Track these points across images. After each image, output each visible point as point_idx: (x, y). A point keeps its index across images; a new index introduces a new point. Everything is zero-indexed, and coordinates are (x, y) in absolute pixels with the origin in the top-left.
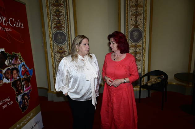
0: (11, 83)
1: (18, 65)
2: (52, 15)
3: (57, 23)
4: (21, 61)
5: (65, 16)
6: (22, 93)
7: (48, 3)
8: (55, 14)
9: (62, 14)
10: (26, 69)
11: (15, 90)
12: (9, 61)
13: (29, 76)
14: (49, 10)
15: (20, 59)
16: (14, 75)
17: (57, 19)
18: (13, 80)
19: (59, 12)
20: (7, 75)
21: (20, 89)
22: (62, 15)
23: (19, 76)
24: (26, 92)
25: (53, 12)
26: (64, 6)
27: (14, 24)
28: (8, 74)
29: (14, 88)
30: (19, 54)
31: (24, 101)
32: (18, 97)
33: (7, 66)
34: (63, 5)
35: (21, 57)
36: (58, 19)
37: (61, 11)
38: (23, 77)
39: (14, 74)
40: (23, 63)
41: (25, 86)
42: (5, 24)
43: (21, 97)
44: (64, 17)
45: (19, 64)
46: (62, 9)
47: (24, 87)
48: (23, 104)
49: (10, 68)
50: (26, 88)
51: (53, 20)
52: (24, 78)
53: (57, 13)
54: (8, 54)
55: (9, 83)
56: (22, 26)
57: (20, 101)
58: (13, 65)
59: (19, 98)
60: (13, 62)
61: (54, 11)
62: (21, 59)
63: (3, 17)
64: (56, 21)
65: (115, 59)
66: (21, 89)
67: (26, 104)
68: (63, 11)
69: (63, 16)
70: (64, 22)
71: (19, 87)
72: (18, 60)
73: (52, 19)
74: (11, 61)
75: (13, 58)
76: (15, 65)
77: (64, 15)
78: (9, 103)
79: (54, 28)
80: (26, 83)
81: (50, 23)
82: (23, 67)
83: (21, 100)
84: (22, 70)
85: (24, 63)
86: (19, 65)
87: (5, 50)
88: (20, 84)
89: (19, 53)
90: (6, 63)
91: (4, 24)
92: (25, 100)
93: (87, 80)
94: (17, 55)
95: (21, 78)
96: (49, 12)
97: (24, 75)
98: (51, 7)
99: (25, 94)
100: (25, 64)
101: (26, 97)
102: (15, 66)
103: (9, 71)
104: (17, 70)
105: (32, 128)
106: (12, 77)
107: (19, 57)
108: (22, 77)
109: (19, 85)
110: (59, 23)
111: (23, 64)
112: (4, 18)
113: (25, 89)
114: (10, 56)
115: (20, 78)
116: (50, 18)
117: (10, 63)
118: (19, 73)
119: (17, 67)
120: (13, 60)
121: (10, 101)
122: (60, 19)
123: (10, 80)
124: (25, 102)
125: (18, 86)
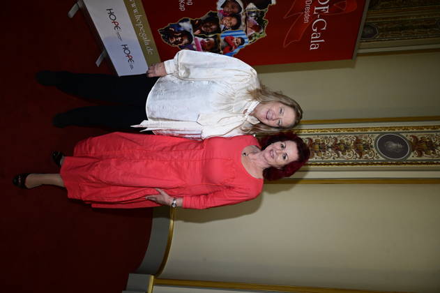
0: (216, 10)
1: (244, 30)
2: (336, 136)
3: (319, 144)
4: (250, 38)
5: (336, 159)
6: (194, 32)
7: (359, 132)
8: (339, 142)
9: (341, 155)
10: (236, 47)
11: (202, 18)
12: (254, 12)
13: (221, 52)
14: (346, 132)
15: (255, 36)
16: (228, 18)
17: (330, 145)
18: (220, 16)
19: (343, 149)
20: (230, 6)
21: (203, 29)
22: (338, 154)
23: (225, 29)
24: (193, 42)
25: (343, 138)
26: (357, 159)
27: (315, 30)
28: (233, 7)
29: (206, 16)
30: (263, 34)
31: (180, 36)
32: (189, 22)
33: (245, 7)
34: (361, 157)
35: (257, 38)
36: (328, 147)
37: (347, 153)
38: (222, 39)
39: (231, 20)
40: (247, 42)
41: (205, 40)
42: (317, 11)
43: (188, 30)
44: (334, 158)
45: (246, 32)
46: (351, 155)
47: (204, 37)
48: (175, 32)
49: (241, 13)
50: (202, 42)
51: (326, 138)
52: (219, 41)
53: (342, 146)
54: (266, 10)
55: (216, 6)
56: (313, 47)
57: (180, 26)
58: (246, 19)
59: (186, 26)
60: (251, 19)
61: (346, 141)
62: (254, 38)
63: (327, 7)
64: (324, 143)
65: (245, 154)
66: (202, 32)
67: (172, 38)
68: (346, 157)
69: (336, 156)
70: (322, 158)
71: (206, 26)
72: (254, 32)
73: (328, 136)
74: (254, 14)
75: (258, 21)
76: (246, 23)
77: (339, 159)
78: (182, 4)
79: (311, 140)
80: (210, 43)
81: (319, 133)
82: (240, 40)
83: (182, 30)
84: (235, 37)
85: (247, 44)
86: (244, 33)
87: (273, 6)
88: (212, 29)
89: (266, 35)
90: (251, 6)
91: (316, 8)
92: (180, 38)
93: (199, 116)
94: (262, 31)
95: (222, 34)
96: (342, 132)
97: (225, 40)
98: (353, 136)
99: (190, 39)
100: (245, 45)
101: (186, 41)
102: (243, 23)
103: (236, 10)
104: (235, 27)
105: (126, 49)
106: (225, 14)
107: (258, 34)
108: (222, 36)
109: (209, 27)
110: (320, 148)
111: (246, 40)
112: (326, 9)
113: (200, 39)
114: (262, 13)
115: (220, 32)
116: (329, 132)
117: (250, 13)
118: (230, 30)
119: (241, 27)
120: (255, 19)
121: (186, 6)
122: (330, 150)
123: (222, 9)
124: (178, 37)
125: (208, 24)
